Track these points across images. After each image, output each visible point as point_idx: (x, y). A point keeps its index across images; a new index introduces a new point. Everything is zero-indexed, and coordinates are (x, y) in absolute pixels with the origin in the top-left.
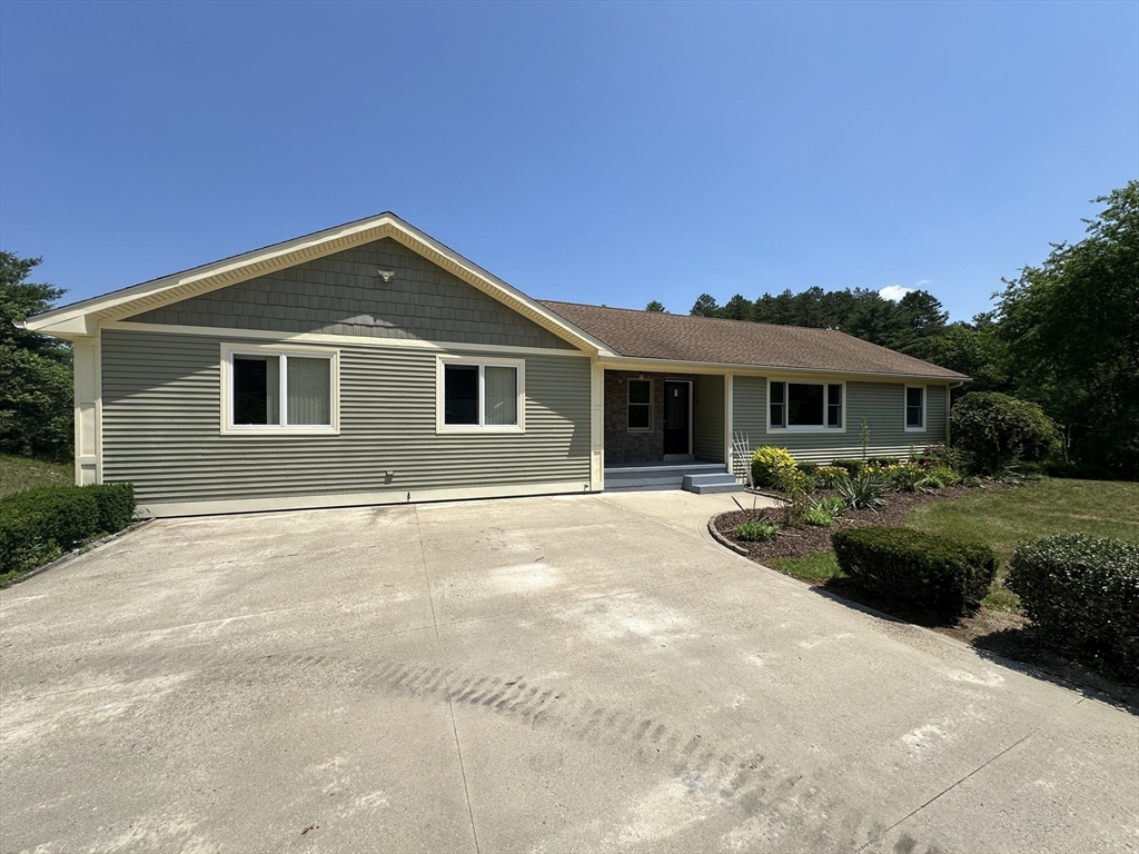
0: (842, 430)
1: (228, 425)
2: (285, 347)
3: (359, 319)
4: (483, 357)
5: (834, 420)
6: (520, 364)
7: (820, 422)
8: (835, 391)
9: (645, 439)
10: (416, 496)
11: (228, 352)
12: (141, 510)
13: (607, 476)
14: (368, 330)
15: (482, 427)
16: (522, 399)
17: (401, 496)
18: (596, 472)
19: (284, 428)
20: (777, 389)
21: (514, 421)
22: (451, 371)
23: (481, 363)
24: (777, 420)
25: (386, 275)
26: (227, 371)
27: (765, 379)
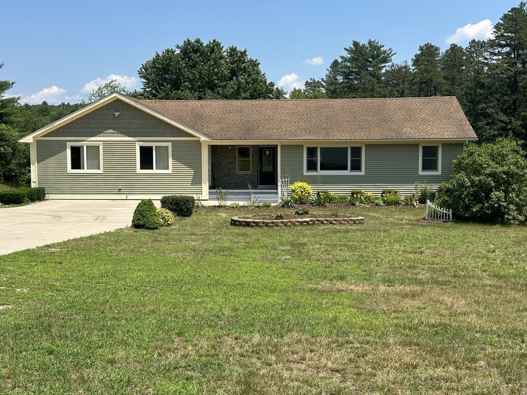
1: (69, 170)
2: (86, 143)
3: (109, 131)
4: (154, 142)
6: (169, 145)
7: (346, 169)
8: (356, 151)
9: (247, 177)
10: (130, 197)
11: (69, 145)
12: (47, 196)
13: (210, 193)
14: (111, 135)
15: (155, 171)
16: (170, 160)
17: (124, 197)
18: (205, 191)
19: (85, 171)
20: (312, 152)
21: (168, 169)
22: (142, 148)
23: (154, 145)
24: (312, 166)
25: (117, 114)
26: (69, 152)
27: (302, 146)
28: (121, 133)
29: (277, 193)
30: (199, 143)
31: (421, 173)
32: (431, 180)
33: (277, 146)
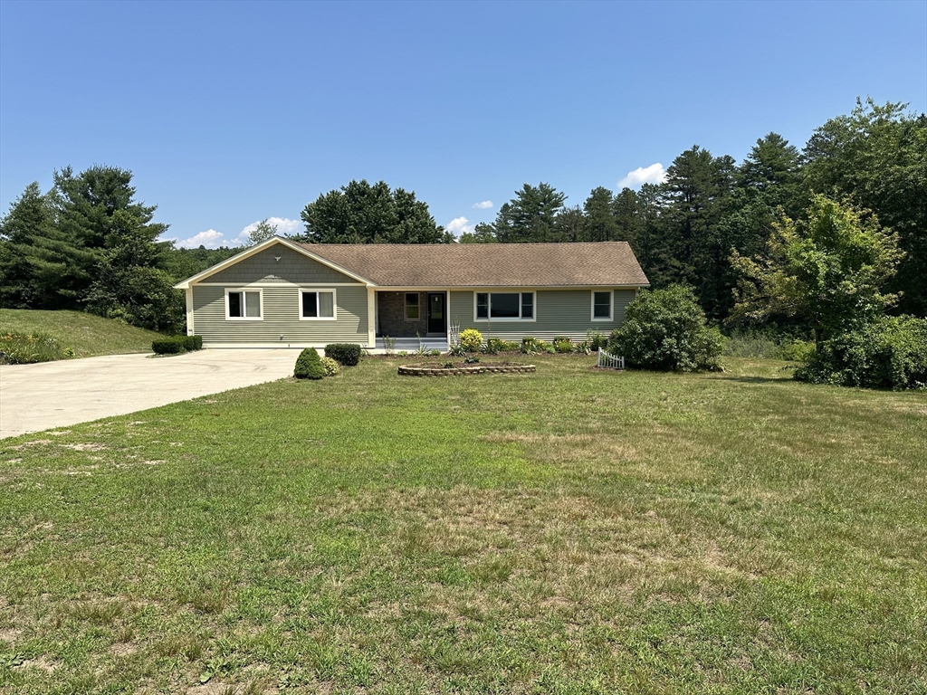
0: (534, 320)
1: (228, 317)
2: (245, 288)
3: (270, 276)
4: (317, 288)
5: (528, 313)
6: (334, 291)
7: (517, 315)
8: (528, 298)
9: (415, 324)
10: (292, 345)
11: (227, 291)
12: (204, 345)
13: (377, 341)
14: (272, 280)
15: (318, 318)
16: (335, 307)
17: (286, 345)
18: (371, 339)
19: (245, 318)
20: (482, 298)
21: (332, 316)
22: (305, 295)
23: (317, 291)
24: (482, 313)
25: (278, 259)
26: (227, 298)
27: (473, 292)
28: (282, 279)
29: (446, 341)
30: (365, 289)
31: (593, 320)
32: (604, 327)
33: (446, 292)
